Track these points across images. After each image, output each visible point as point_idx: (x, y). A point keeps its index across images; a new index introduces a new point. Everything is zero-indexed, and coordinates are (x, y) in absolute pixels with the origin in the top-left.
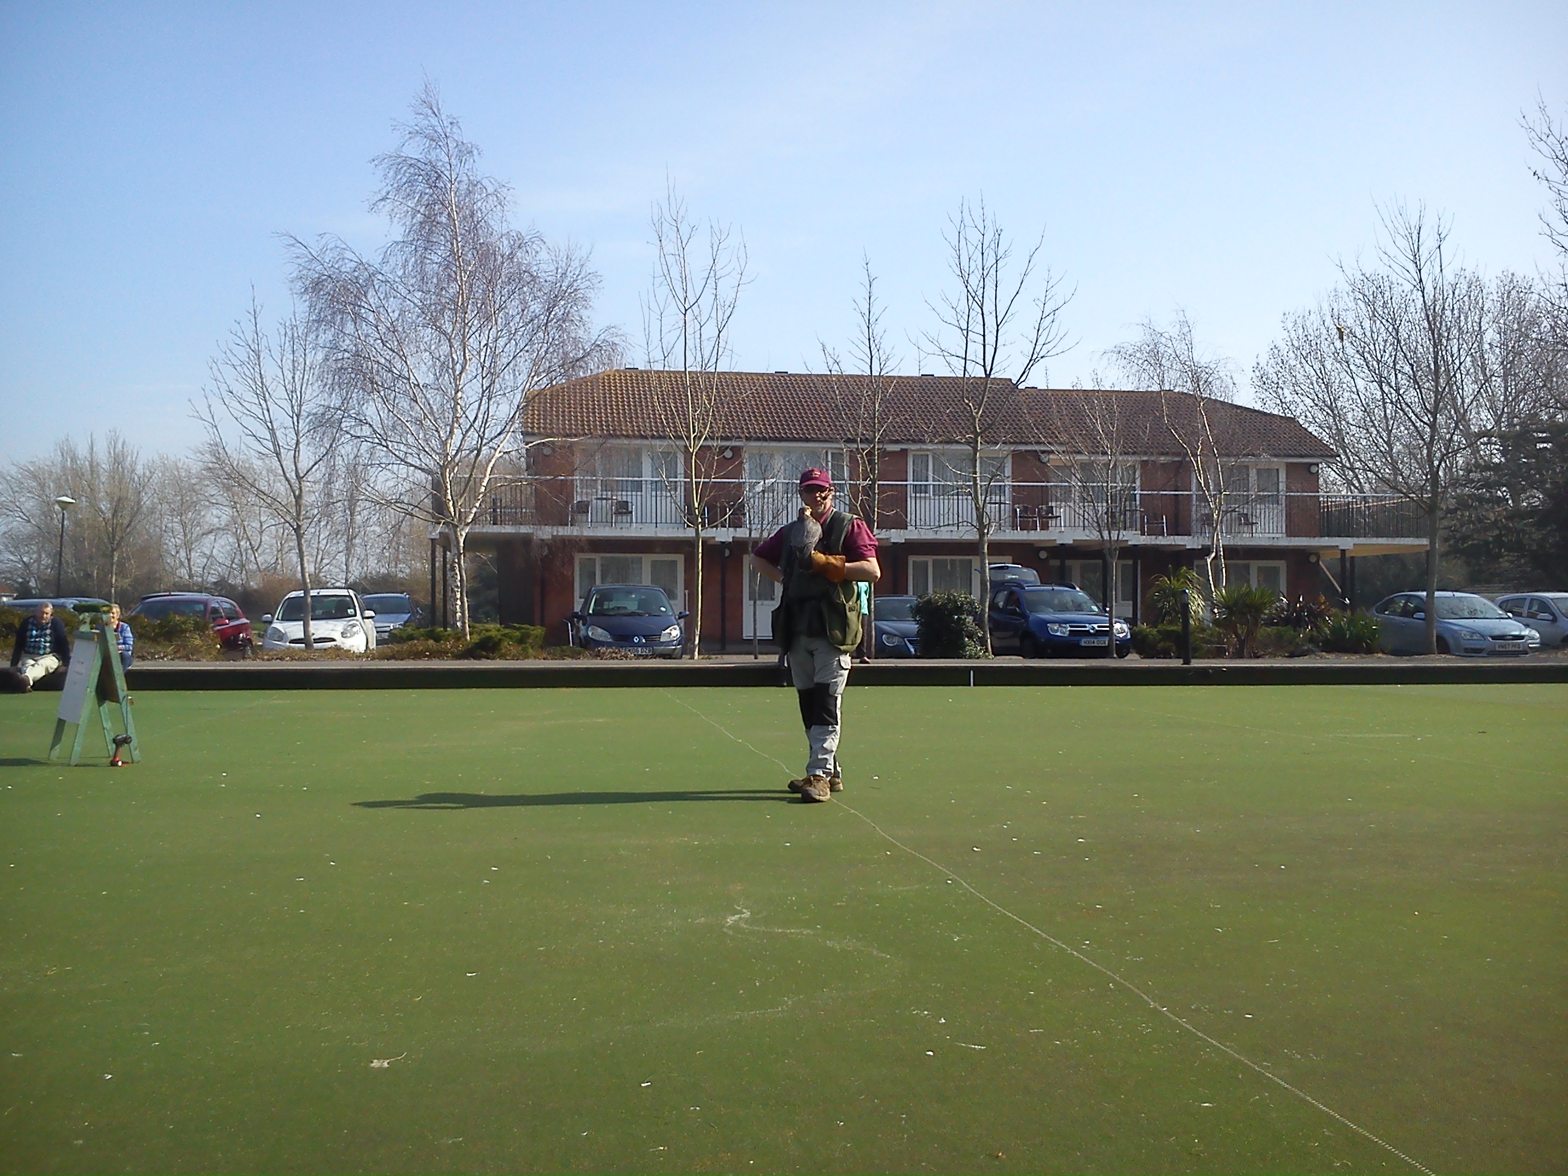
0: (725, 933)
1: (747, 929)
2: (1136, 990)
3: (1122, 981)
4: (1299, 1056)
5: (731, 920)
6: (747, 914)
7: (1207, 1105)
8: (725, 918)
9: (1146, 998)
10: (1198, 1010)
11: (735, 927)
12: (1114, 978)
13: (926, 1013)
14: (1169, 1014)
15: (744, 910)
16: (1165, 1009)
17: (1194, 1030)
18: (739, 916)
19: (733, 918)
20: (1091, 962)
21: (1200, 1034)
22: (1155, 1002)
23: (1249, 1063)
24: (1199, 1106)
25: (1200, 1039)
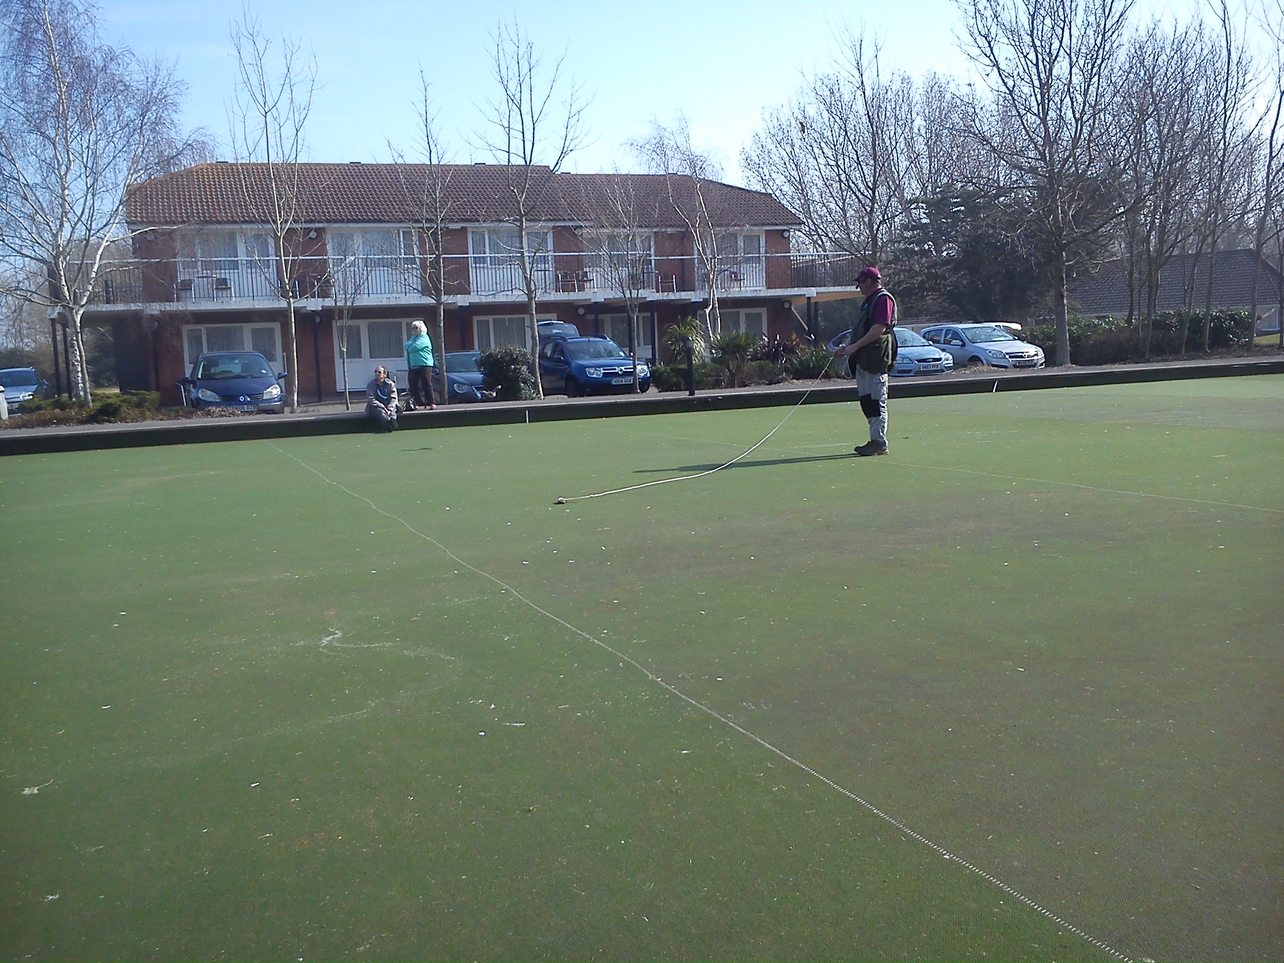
0: (321, 652)
1: (339, 647)
2: (639, 667)
3: (629, 660)
4: (754, 707)
5: (325, 641)
6: (339, 634)
7: (685, 752)
8: (321, 639)
9: (646, 672)
10: (683, 678)
11: (329, 647)
12: (623, 658)
13: (480, 701)
14: (662, 683)
15: (337, 632)
16: (659, 679)
17: (680, 694)
18: (332, 637)
19: (328, 639)
20: (607, 647)
21: (684, 697)
22: (652, 674)
23: (718, 716)
24: (680, 753)
25: (684, 700)
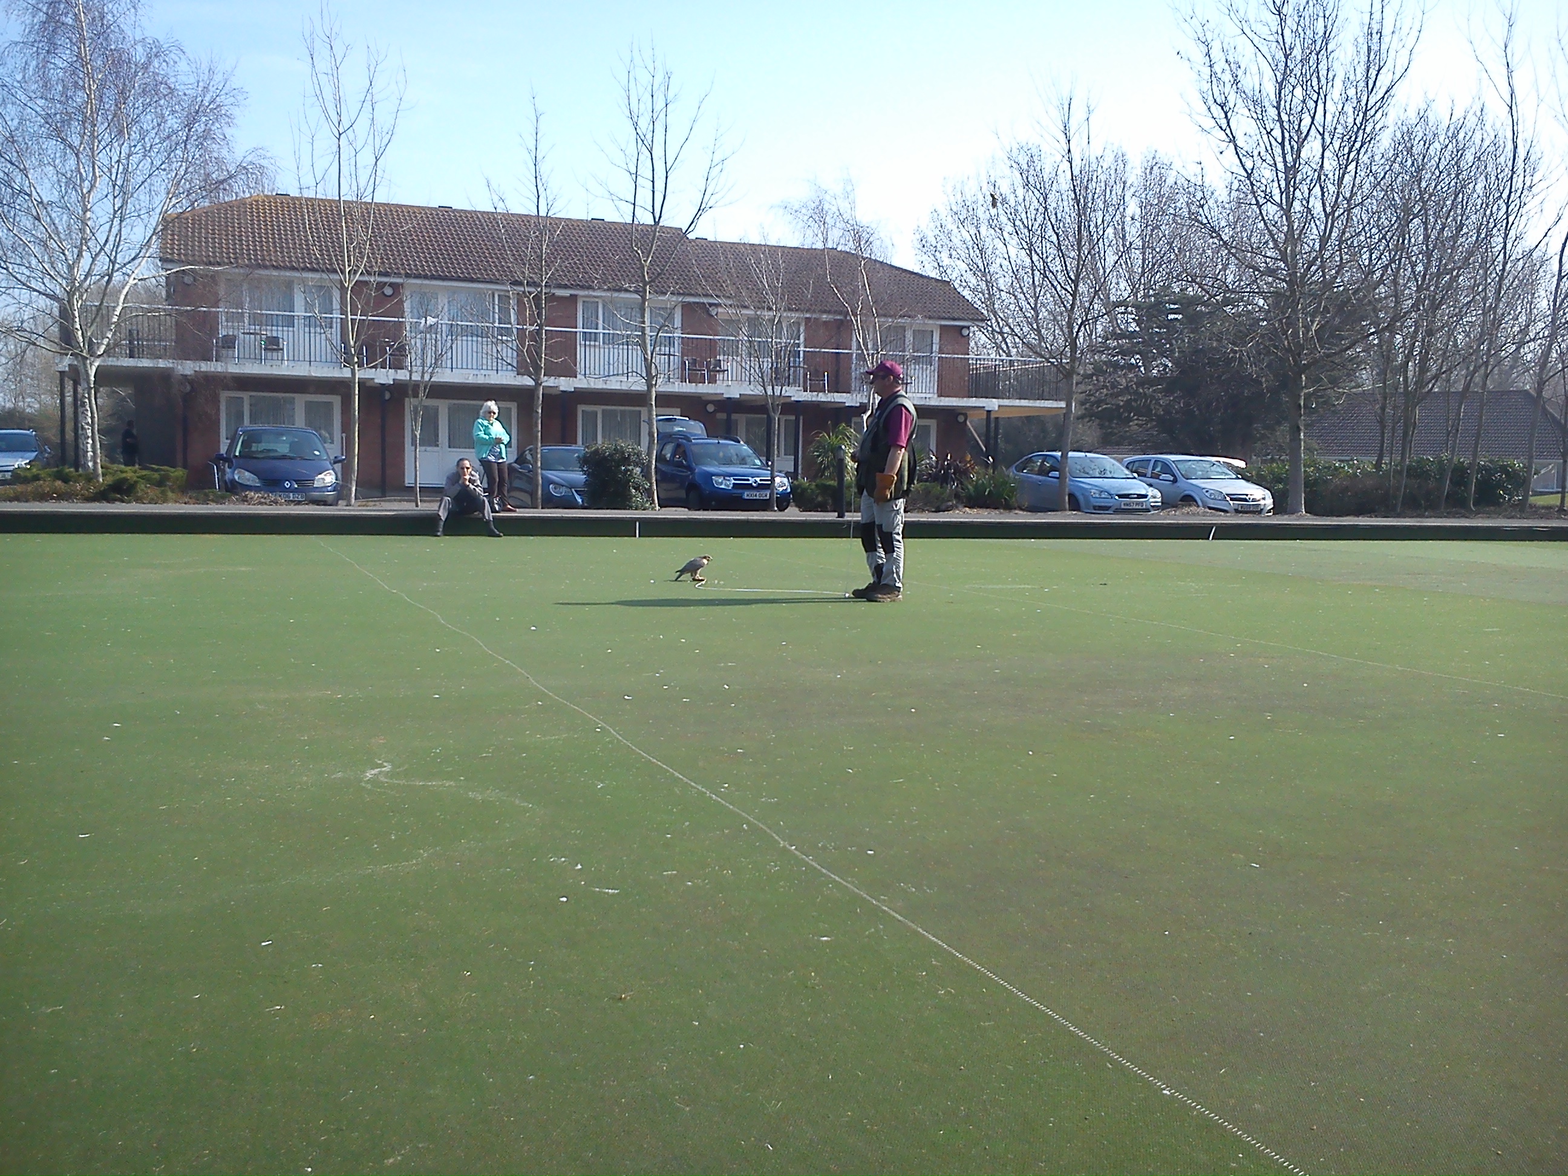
0: (363, 787)
1: (387, 782)
2: (768, 831)
3: (756, 822)
4: (914, 890)
5: (370, 774)
6: (388, 767)
7: (825, 938)
8: (364, 772)
9: (777, 838)
10: (824, 848)
11: (374, 781)
12: (747, 819)
13: (563, 859)
14: (796, 852)
15: (385, 764)
16: (794, 847)
17: (819, 867)
18: (379, 770)
19: (373, 772)
20: (728, 805)
21: (824, 871)
22: (784, 841)
23: (868, 898)
24: (819, 940)
25: (824, 875)
